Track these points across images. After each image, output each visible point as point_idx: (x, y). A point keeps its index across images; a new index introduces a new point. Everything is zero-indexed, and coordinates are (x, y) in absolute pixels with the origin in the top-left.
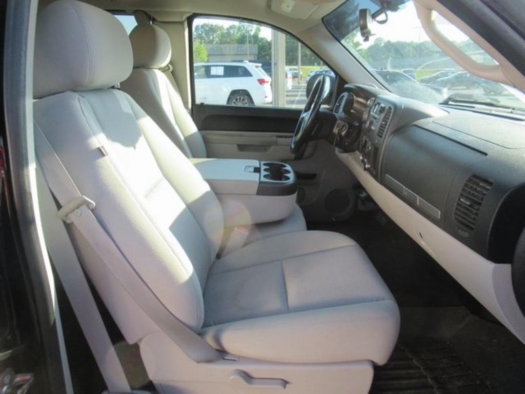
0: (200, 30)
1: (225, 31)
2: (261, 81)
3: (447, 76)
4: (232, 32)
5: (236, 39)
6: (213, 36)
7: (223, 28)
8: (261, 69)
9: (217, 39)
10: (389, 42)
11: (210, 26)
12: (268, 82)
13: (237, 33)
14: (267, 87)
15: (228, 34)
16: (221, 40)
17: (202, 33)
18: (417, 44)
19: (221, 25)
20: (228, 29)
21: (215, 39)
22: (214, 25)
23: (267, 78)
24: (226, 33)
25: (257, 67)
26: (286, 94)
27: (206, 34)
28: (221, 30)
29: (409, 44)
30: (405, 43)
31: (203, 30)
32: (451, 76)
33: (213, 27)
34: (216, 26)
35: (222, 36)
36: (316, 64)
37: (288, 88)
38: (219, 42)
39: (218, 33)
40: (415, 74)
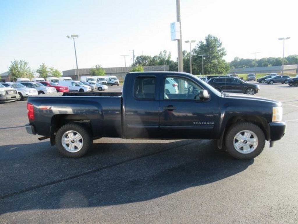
0: (139, 59)
1: (152, 59)
2: (174, 85)
3: (270, 78)
4: (155, 59)
5: (157, 63)
6: (146, 61)
7: (151, 58)
8: (173, 80)
9: (148, 63)
10: (242, 59)
11: (144, 57)
12: (176, 85)
13: (158, 60)
14: (176, 88)
15: (154, 60)
16: (150, 63)
17: (140, 60)
18: (258, 60)
19: (150, 56)
20: (153, 58)
21: (147, 63)
22: (146, 56)
23: (176, 84)
24: (152, 60)
25: (172, 79)
26: (184, 90)
27: (142, 61)
28: (150, 58)
29: (254, 60)
30: (252, 60)
31: (141, 59)
32: (273, 77)
33: (146, 57)
34: (147, 56)
35: (150, 62)
36: (200, 74)
37: (185, 87)
38: (149, 64)
39: (148, 60)
40: (255, 76)
